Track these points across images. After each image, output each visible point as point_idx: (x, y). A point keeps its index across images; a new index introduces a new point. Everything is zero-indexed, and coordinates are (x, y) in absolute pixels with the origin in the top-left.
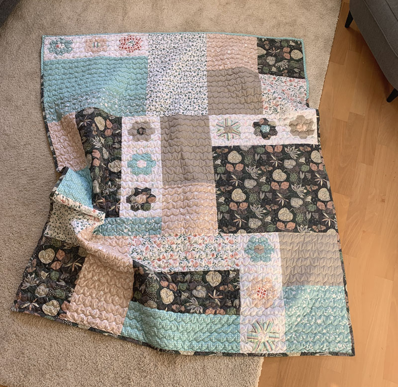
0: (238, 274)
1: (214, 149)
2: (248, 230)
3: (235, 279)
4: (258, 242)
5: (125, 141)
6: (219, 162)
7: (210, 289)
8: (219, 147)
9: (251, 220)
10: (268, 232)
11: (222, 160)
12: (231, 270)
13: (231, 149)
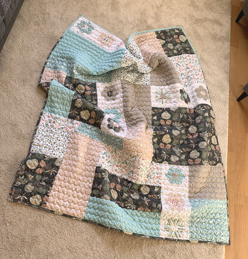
0: (160, 189)
1: (153, 109)
2: (170, 162)
3: (158, 192)
4: (175, 171)
5: (100, 100)
6: (155, 118)
7: (141, 195)
8: (156, 108)
9: (172, 156)
10: (182, 165)
11: (158, 117)
12: (156, 186)
13: (163, 110)
